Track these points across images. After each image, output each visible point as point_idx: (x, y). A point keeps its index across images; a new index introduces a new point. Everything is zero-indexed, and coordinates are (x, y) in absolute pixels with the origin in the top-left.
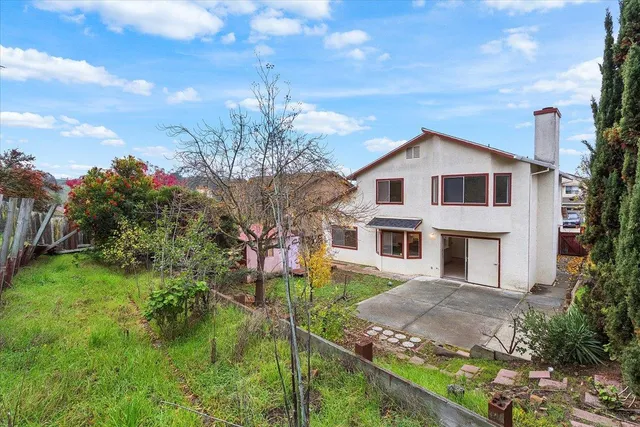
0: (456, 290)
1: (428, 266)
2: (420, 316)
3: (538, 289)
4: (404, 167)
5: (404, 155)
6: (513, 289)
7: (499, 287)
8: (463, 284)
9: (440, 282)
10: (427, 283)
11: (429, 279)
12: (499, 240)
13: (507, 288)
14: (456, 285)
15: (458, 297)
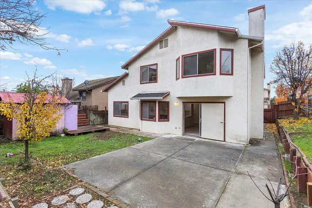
0: (191, 143)
1: (174, 127)
2: (144, 170)
3: (253, 142)
4: (158, 55)
5: (158, 46)
6: (235, 141)
7: (224, 141)
8: (197, 139)
9: (180, 138)
10: (170, 139)
11: (173, 136)
12: (224, 103)
13: (231, 141)
14: (192, 140)
15: (191, 150)
